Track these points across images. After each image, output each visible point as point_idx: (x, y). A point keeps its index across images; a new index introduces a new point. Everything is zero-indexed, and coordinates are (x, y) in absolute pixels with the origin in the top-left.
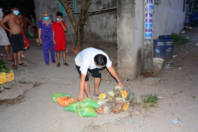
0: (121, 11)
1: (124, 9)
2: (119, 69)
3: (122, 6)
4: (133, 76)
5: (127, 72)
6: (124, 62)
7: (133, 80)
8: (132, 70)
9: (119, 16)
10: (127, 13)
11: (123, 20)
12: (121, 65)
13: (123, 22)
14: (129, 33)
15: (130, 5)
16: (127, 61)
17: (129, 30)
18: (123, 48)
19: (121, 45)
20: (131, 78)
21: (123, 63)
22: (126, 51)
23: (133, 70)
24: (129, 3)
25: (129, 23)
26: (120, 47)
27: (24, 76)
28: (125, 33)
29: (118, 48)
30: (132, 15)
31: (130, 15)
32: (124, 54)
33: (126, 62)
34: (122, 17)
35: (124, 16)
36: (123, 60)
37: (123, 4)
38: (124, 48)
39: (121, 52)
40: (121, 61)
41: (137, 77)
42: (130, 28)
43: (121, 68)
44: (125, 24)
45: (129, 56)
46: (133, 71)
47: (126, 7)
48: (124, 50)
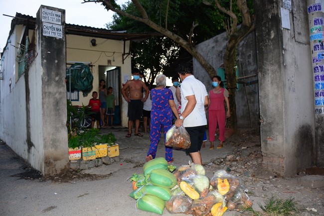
0: (263, 62)
1: (267, 59)
2: (265, 156)
3: (265, 55)
4: (285, 169)
5: (275, 162)
6: (270, 144)
7: (286, 178)
8: (283, 158)
9: (261, 71)
10: (272, 64)
11: (266, 76)
12: (266, 150)
13: (267, 80)
14: (276, 96)
15: (275, 52)
16: (275, 142)
17: (276, 91)
18: (268, 121)
19: (266, 116)
20: (282, 174)
21: (268, 146)
22: (272, 126)
23: (285, 159)
24: (274, 50)
25: (276, 79)
26: (264, 119)
27: (136, 155)
28: (271, 96)
29: (261, 121)
30: (280, 67)
31: (276, 67)
32: (270, 131)
33: (274, 145)
34: (265, 72)
35: (268, 70)
36: (269, 141)
37: (265, 51)
38: (270, 120)
39: (265, 128)
40: (266, 144)
41: (298, 174)
42: (278, 87)
43: (266, 154)
44: (269, 83)
45: (277, 134)
46: (284, 161)
47: (270, 56)
48: (270, 124)
